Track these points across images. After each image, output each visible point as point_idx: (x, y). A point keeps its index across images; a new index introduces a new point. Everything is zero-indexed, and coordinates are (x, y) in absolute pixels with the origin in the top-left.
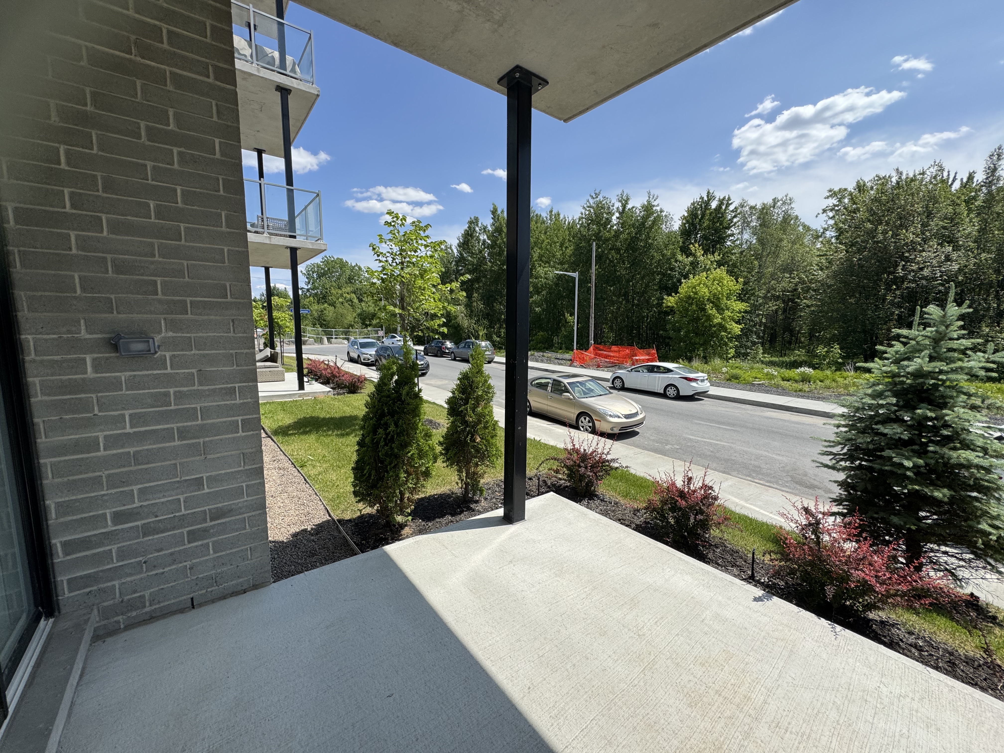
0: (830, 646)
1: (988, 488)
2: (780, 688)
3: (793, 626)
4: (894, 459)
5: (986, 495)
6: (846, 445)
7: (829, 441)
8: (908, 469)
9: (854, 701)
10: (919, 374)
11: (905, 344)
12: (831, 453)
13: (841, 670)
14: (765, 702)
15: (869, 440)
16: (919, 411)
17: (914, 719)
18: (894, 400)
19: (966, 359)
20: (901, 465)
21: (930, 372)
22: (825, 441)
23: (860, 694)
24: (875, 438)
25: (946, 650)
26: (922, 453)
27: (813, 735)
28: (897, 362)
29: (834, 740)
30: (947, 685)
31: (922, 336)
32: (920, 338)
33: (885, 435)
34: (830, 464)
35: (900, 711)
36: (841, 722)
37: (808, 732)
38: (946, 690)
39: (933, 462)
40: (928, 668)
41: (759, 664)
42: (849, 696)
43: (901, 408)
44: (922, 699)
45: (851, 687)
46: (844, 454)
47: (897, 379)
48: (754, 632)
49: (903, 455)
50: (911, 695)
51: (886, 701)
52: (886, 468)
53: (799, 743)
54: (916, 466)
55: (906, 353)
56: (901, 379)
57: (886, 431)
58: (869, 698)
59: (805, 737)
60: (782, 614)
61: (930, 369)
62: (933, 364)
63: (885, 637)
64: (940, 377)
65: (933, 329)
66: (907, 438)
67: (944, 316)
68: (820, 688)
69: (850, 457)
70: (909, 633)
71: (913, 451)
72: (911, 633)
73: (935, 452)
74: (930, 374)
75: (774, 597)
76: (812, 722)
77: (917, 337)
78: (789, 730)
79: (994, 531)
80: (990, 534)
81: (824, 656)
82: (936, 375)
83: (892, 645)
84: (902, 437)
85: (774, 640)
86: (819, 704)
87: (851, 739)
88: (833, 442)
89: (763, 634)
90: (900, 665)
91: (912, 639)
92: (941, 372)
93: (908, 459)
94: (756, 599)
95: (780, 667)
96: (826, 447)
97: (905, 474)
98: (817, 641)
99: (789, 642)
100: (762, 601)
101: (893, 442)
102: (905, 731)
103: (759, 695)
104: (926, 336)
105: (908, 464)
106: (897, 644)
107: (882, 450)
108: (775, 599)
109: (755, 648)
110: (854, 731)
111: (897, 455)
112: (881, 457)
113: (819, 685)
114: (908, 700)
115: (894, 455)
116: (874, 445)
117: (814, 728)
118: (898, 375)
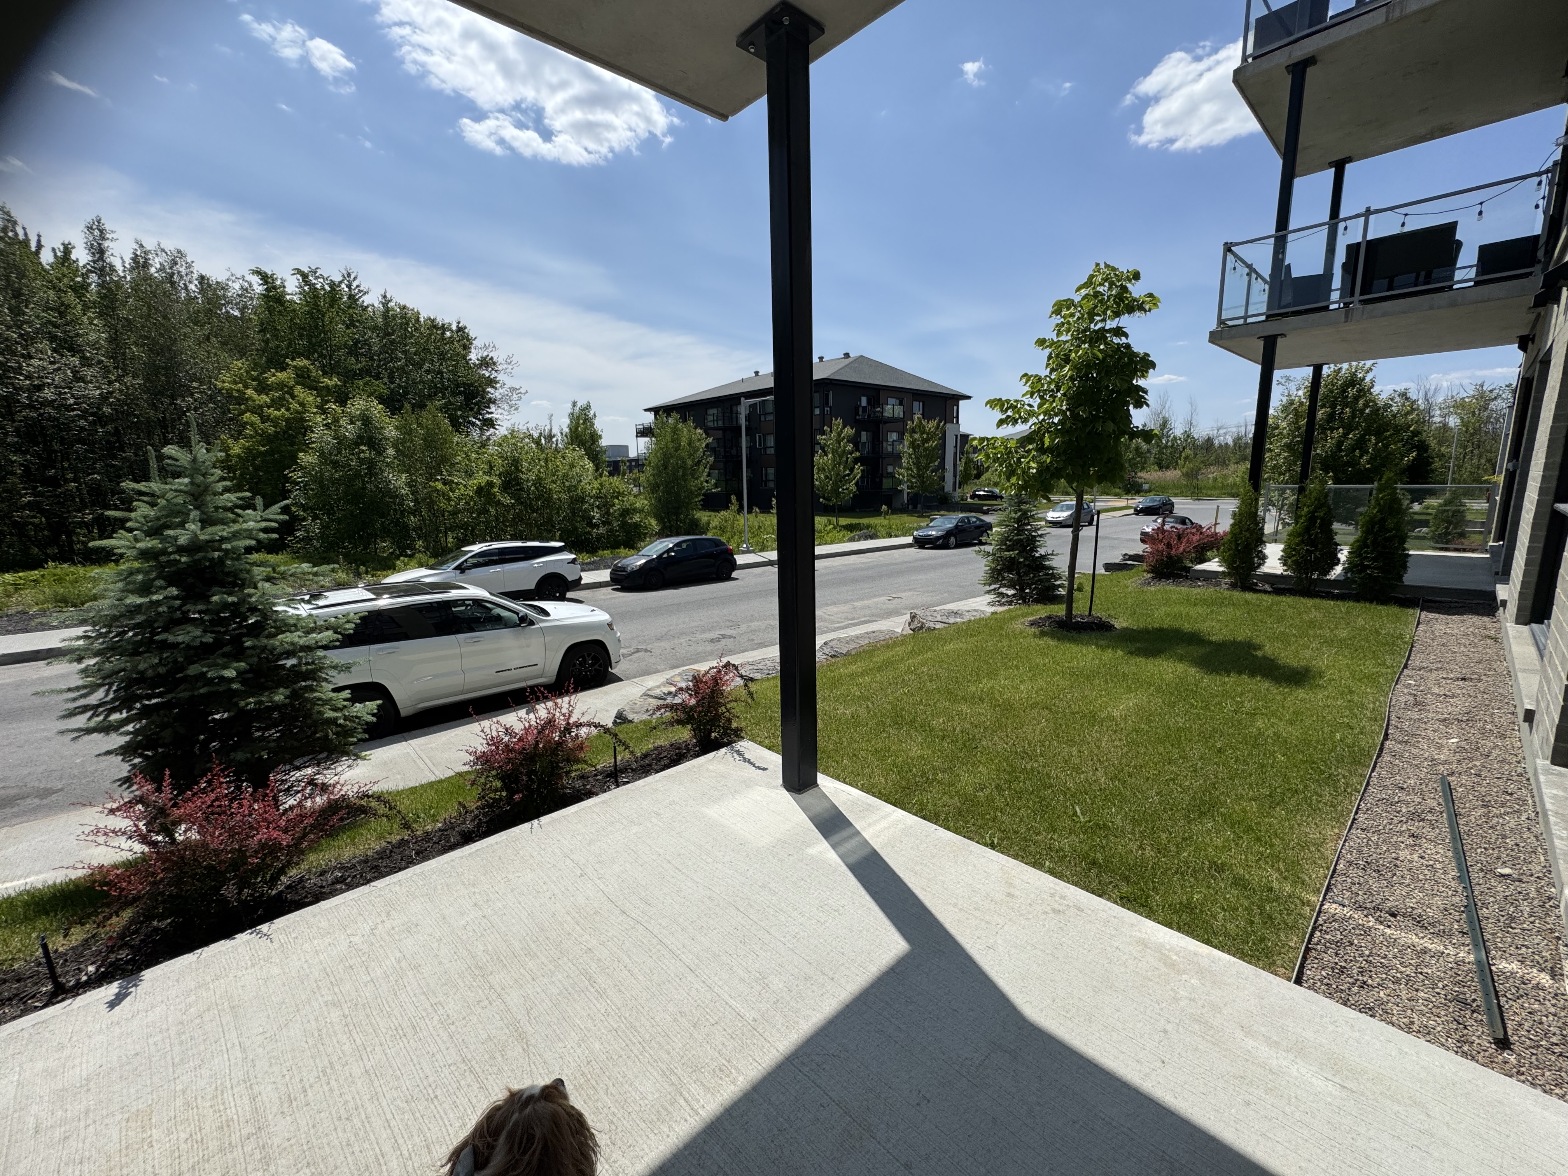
0: (274, 954)
1: (313, 672)
2: (257, 1063)
3: (208, 979)
4: (209, 675)
5: (314, 680)
6: (111, 685)
7: (78, 688)
8: (231, 680)
9: (341, 980)
10: (193, 547)
11: (153, 505)
12: (85, 709)
13: (306, 966)
14: (253, 1099)
15: (157, 661)
16: (215, 598)
17: (397, 937)
18: (174, 591)
19: (241, 520)
20: (222, 678)
21: (207, 542)
22: (70, 690)
23: (341, 967)
24: (165, 656)
25: (360, 862)
26: (239, 653)
27: (334, 1058)
28: (154, 532)
29: (355, 1036)
30: (395, 883)
31: (176, 491)
32: (169, 495)
33: (175, 645)
34: (92, 724)
35: (382, 943)
36: (347, 1013)
37: (326, 1063)
38: (397, 888)
39: (256, 659)
40: (372, 884)
41: (203, 1071)
42: (333, 980)
43: (185, 599)
44: (388, 914)
45: (328, 970)
46: (113, 700)
47: (163, 559)
48: (156, 1044)
49: (217, 665)
50: (379, 921)
51: (365, 947)
52: (202, 691)
53: (328, 1083)
54: (240, 673)
55: (158, 519)
56: (172, 557)
57: (180, 639)
58: (351, 962)
59: (328, 1071)
60: (178, 981)
61: (207, 537)
62: (210, 530)
63: (306, 897)
64: (224, 546)
65: (186, 480)
66: (211, 640)
67: (194, 460)
68: (301, 1006)
69: (124, 701)
70: (321, 875)
71: (225, 655)
72: (323, 873)
73: (253, 648)
74: (211, 544)
75: (143, 973)
76: (321, 1048)
77: (166, 493)
78: (307, 1086)
79: (339, 715)
80: (337, 719)
81: (275, 971)
82: (216, 544)
83: (318, 897)
84: (204, 640)
85: (197, 1021)
86: (313, 1023)
87: (368, 1016)
88: (85, 687)
89: (173, 1032)
90: (351, 903)
91: (329, 877)
92: (223, 539)
93: (226, 667)
94: (112, 1005)
95: (236, 1042)
96: (74, 700)
97: (230, 689)
98: (253, 965)
99: (220, 1002)
100: (126, 995)
101: (192, 652)
102: (398, 955)
103: (238, 1102)
104: (181, 491)
105: (230, 673)
106: (321, 893)
107: (182, 669)
108: (148, 974)
109: (177, 1060)
110: (364, 1005)
111: (209, 667)
112: (186, 679)
113: (297, 1005)
114: (380, 927)
115: (205, 670)
116: (165, 666)
117: (330, 1050)
118: (164, 552)
